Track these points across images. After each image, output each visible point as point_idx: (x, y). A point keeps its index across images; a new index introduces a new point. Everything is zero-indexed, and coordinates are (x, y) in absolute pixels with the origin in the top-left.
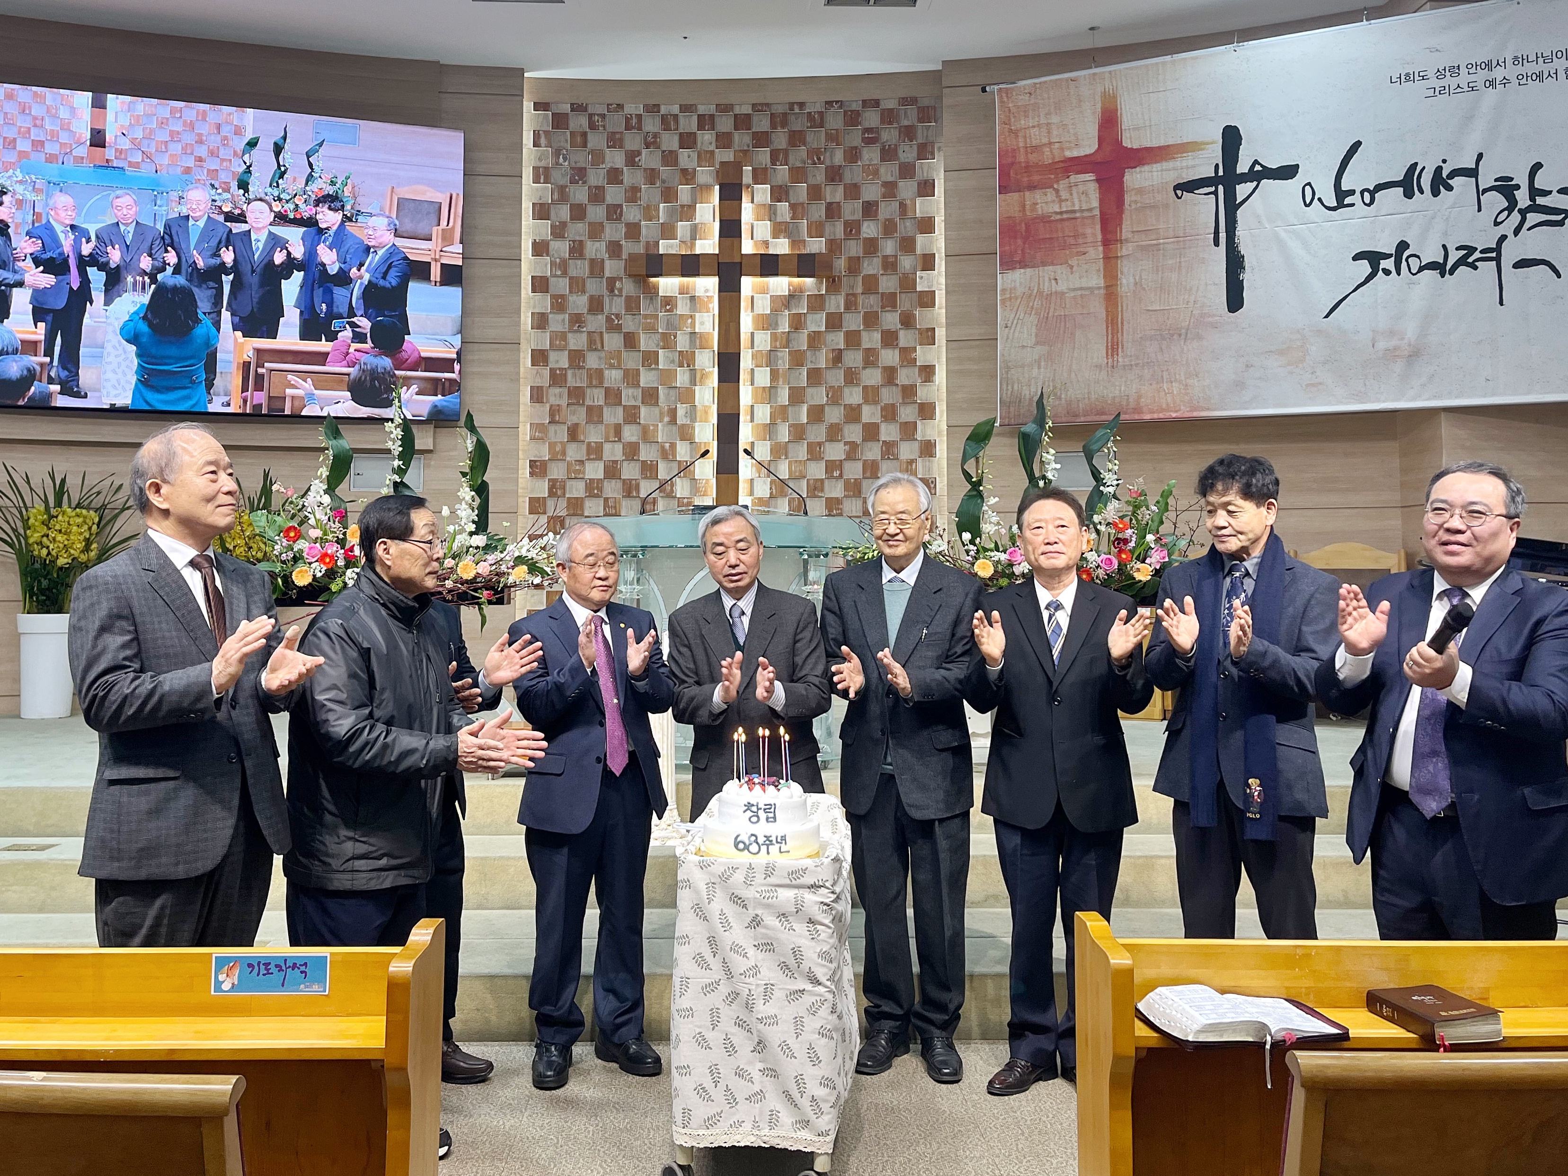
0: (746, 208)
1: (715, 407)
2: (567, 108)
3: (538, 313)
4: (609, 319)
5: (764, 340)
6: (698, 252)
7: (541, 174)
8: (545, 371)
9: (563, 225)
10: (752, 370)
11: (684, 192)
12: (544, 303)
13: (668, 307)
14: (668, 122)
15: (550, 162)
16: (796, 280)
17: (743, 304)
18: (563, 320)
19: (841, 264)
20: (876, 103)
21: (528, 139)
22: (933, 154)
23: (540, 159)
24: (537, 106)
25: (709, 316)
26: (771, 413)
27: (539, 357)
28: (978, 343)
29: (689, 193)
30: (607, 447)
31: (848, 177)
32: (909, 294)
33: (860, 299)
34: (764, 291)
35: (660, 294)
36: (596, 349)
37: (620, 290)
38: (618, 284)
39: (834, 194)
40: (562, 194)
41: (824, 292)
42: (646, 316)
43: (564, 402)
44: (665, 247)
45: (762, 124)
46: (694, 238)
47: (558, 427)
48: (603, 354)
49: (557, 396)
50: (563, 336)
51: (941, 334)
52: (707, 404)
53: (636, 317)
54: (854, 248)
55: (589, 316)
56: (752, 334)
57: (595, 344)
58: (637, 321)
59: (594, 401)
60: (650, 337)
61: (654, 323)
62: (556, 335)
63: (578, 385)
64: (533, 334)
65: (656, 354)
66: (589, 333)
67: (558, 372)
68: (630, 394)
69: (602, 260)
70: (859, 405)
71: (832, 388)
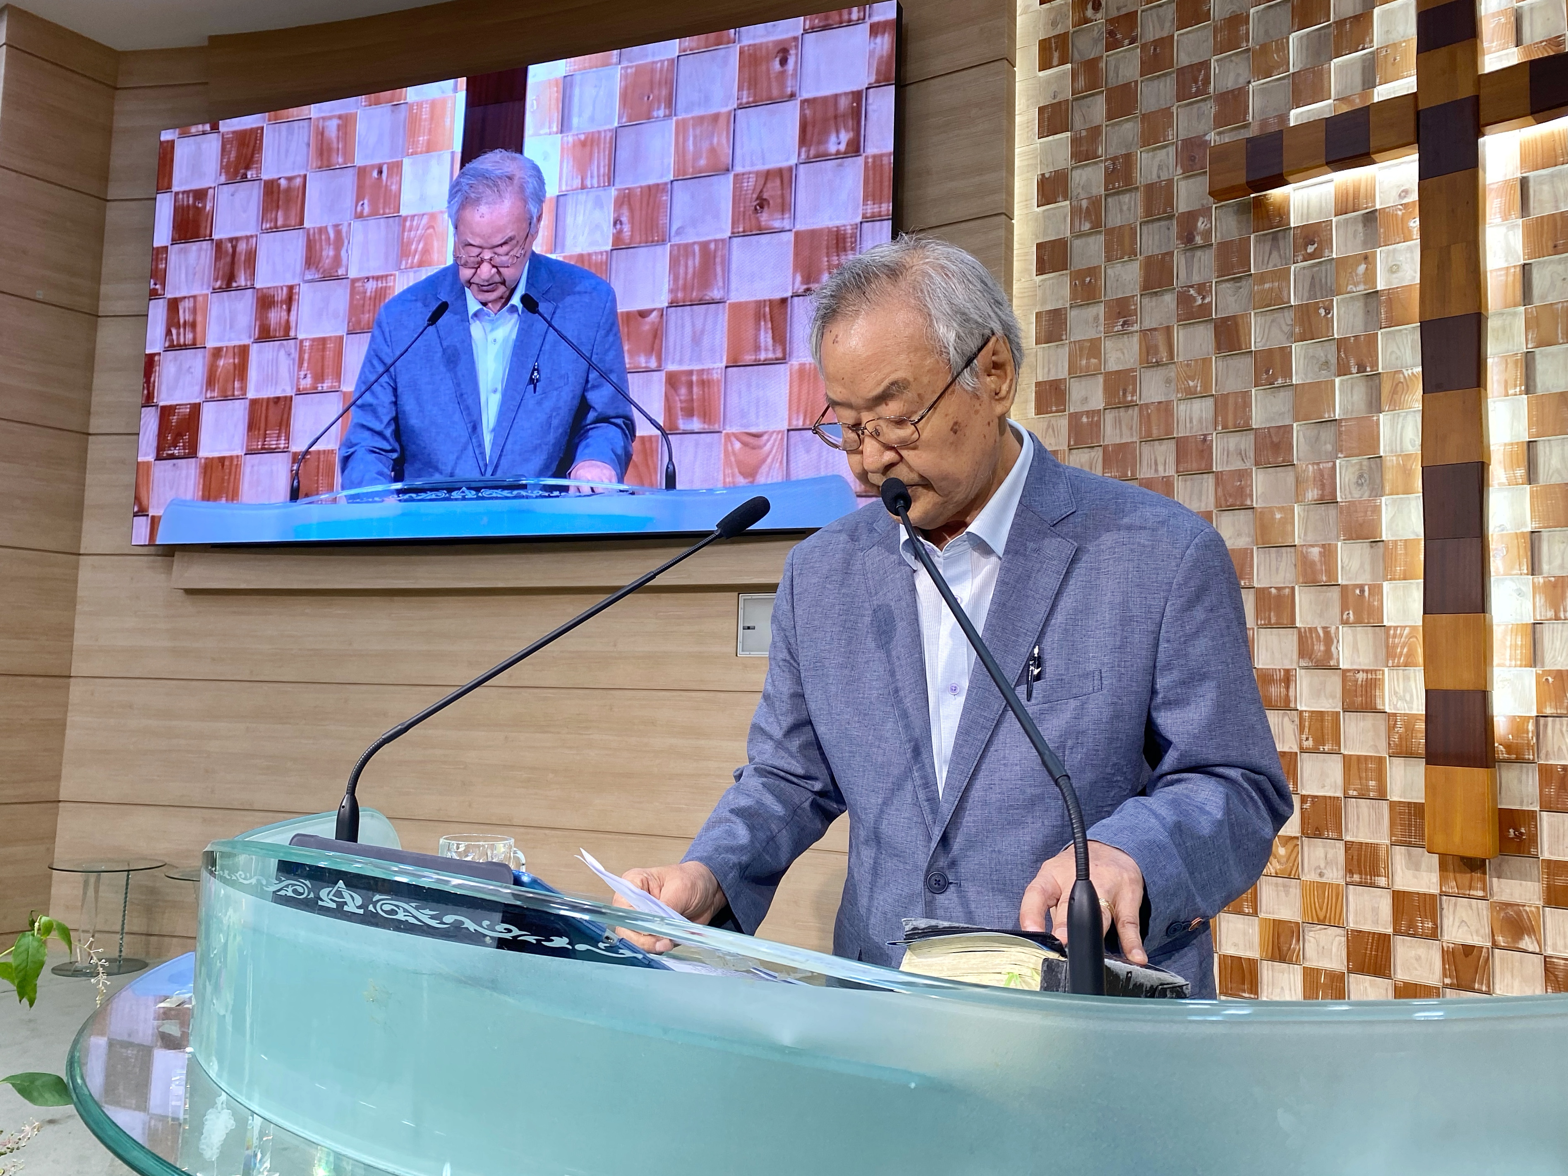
1: (1419, 457)
3: (1049, 312)
4: (1184, 299)
5: (1554, 280)
6: (1378, 99)
7: (1053, 51)
8: (1061, 421)
9: (1095, 132)
12: (1058, 291)
13: (1310, 249)
15: (1068, 23)
17: (1494, 202)
18: (1096, 318)
23: (1054, 24)
25: (1410, 249)
27: (1050, 396)
34: (1554, 159)
35: (1292, 225)
36: (1158, 364)
37: (1207, 233)
38: (1201, 225)
40: (1092, 77)
42: (1262, 278)
46: (1369, 85)
48: (1172, 373)
50: (1093, 348)
52: (1407, 449)
53: (1244, 283)
55: (1146, 301)
56: (1525, 268)
57: (1156, 353)
58: (1244, 291)
59: (1156, 471)
60: (1273, 321)
61: (1280, 289)
62: (1081, 349)
63: (1123, 441)
64: (1040, 354)
65: (1285, 353)
66: (1145, 333)
67: (1084, 419)
68: (1232, 447)
69: (1170, 182)
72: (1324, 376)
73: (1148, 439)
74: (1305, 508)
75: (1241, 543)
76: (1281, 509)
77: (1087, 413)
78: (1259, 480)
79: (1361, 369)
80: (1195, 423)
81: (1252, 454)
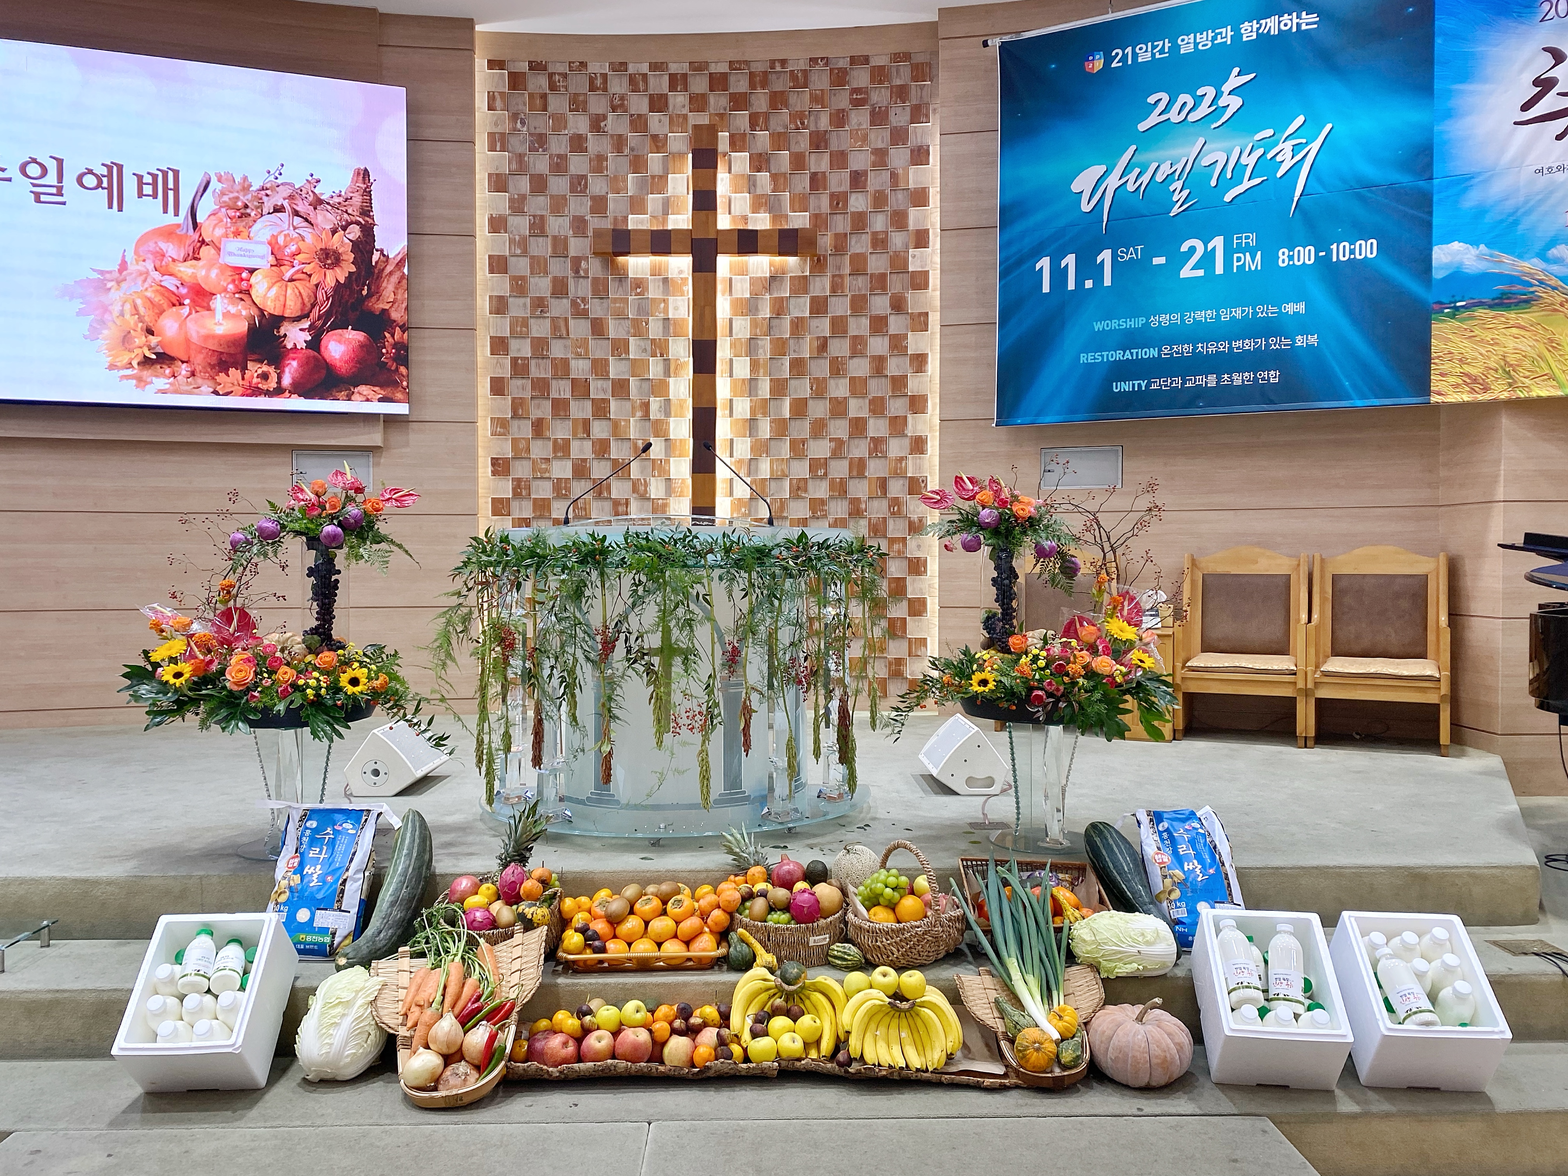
0: (722, 180)
1: (690, 401)
2: (524, 67)
3: (497, 297)
4: (574, 303)
5: (743, 327)
6: (670, 228)
7: (497, 141)
8: (506, 361)
9: (523, 198)
10: (731, 360)
11: (654, 160)
12: (502, 285)
13: (639, 290)
14: (636, 83)
15: (506, 127)
16: (778, 259)
17: (719, 287)
18: (525, 304)
19: (826, 242)
20: (866, 60)
21: (481, 102)
22: (927, 116)
23: (496, 124)
24: (492, 64)
25: (683, 300)
26: (751, 407)
27: (499, 345)
28: (975, 327)
29: (661, 162)
30: (575, 445)
31: (835, 145)
32: (901, 275)
33: (847, 280)
34: (743, 271)
35: (630, 276)
36: (560, 337)
37: (586, 271)
38: (583, 264)
39: (820, 163)
40: (521, 165)
41: (808, 274)
42: (615, 300)
43: (528, 394)
44: (635, 222)
45: (740, 84)
46: (666, 213)
47: (523, 423)
48: (569, 342)
49: (520, 388)
50: (525, 323)
51: (934, 319)
52: (682, 397)
53: (605, 300)
54: (841, 224)
55: (553, 300)
56: (731, 320)
57: (560, 331)
58: (605, 305)
59: (560, 394)
60: (620, 324)
61: (624, 308)
62: (517, 321)
63: (542, 376)
64: (491, 320)
65: (626, 343)
66: (553, 319)
67: (520, 361)
68: (599, 386)
69: (566, 237)
70: (845, 398)
71: (817, 379)
72: (644, 356)
73: (555, 377)
74: (636, 421)
75: (604, 436)
76: (625, 420)
77: (521, 358)
78: (613, 405)
79: (662, 355)
80: (581, 370)
81: (610, 391)
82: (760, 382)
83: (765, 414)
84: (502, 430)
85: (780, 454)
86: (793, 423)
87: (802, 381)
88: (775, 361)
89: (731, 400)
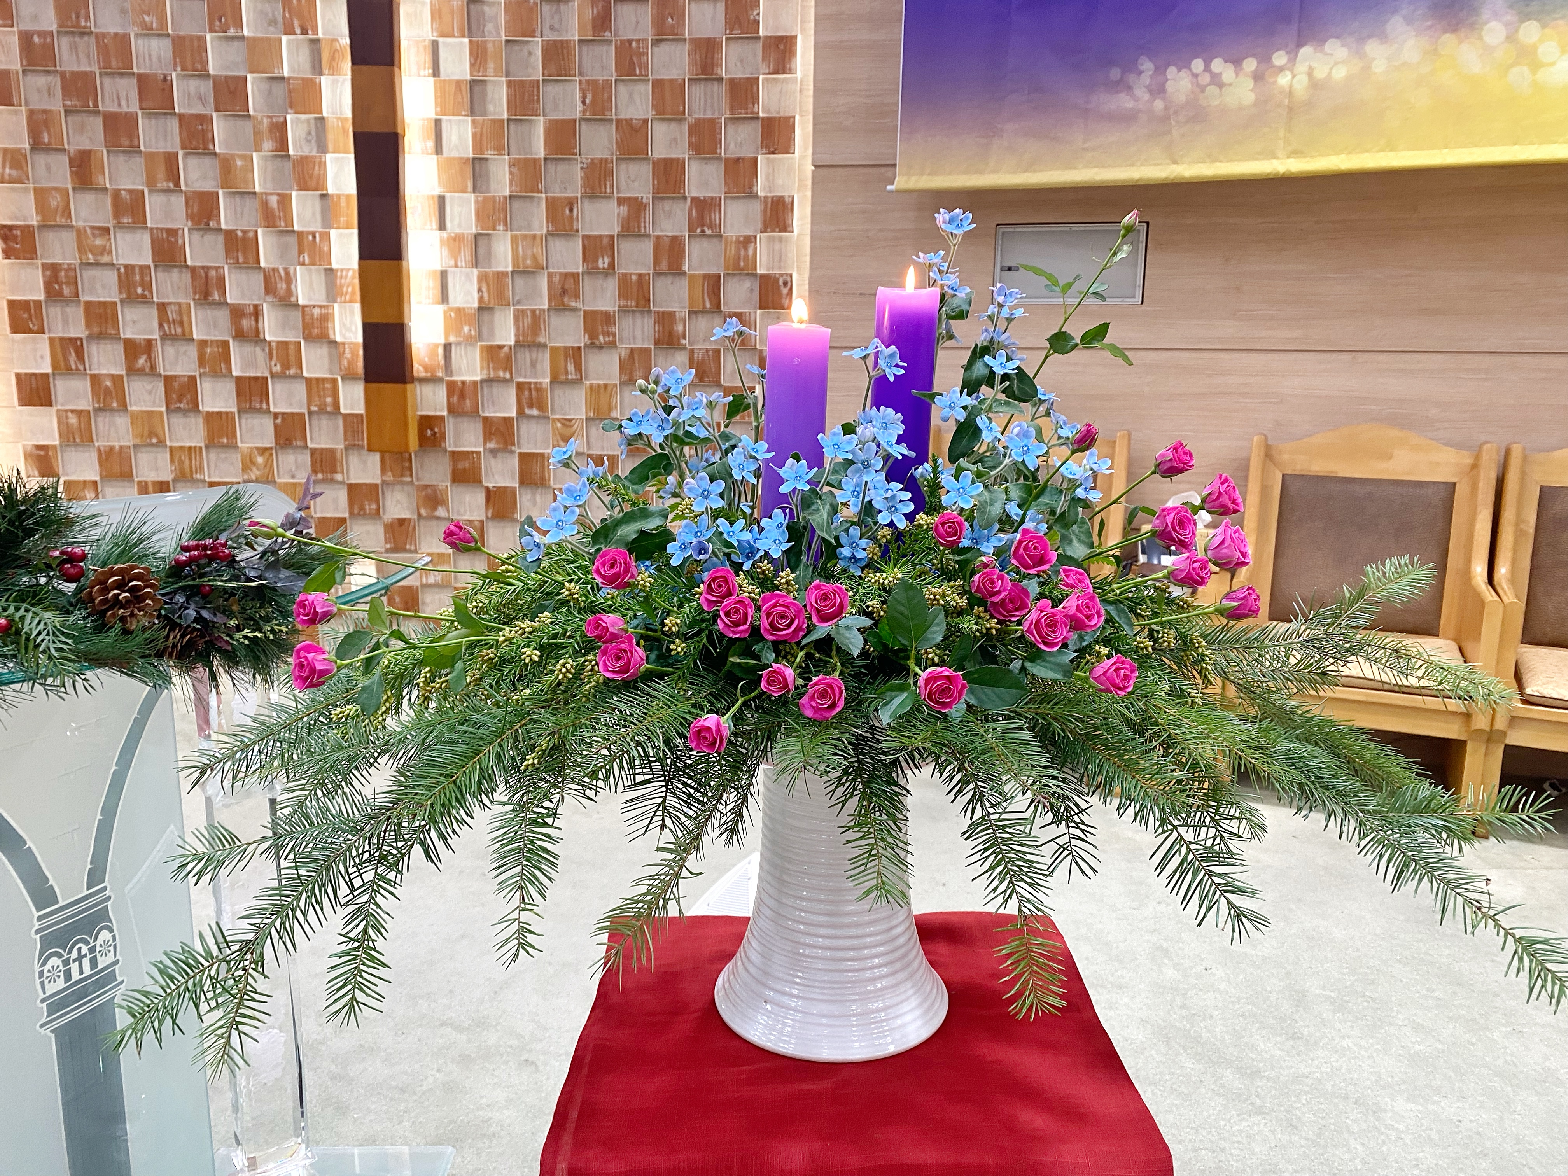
10: (435, 45)
26: (474, 135)
70: (646, 121)
71: (593, 83)
72: (272, 32)
74: (265, 159)
75: (208, 186)
76: (243, 157)
78: (220, 127)
80: (154, 59)
81: (212, 100)
82: (490, 88)
83: (499, 149)
84: (14, 173)
85: (529, 227)
86: (551, 167)
87: (567, 86)
88: (516, 48)
89: (438, 122)
